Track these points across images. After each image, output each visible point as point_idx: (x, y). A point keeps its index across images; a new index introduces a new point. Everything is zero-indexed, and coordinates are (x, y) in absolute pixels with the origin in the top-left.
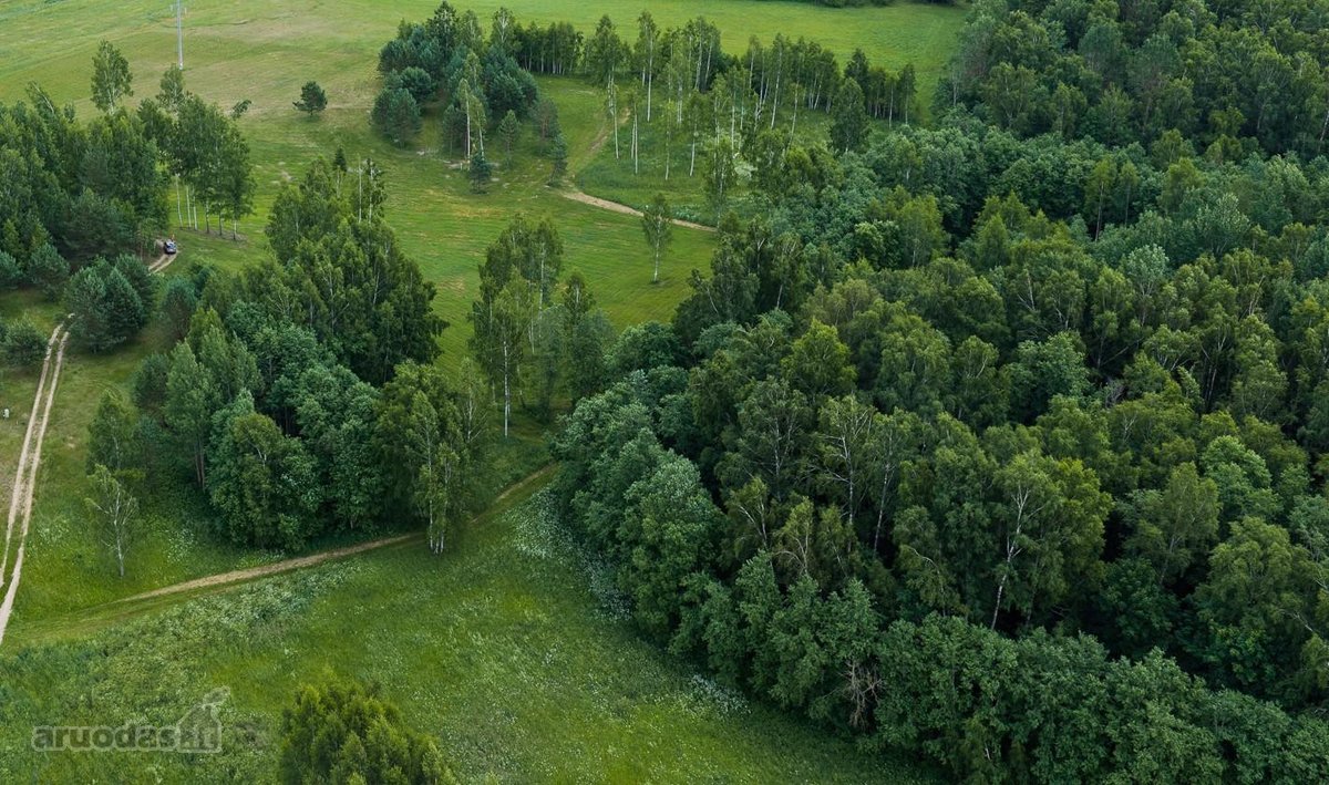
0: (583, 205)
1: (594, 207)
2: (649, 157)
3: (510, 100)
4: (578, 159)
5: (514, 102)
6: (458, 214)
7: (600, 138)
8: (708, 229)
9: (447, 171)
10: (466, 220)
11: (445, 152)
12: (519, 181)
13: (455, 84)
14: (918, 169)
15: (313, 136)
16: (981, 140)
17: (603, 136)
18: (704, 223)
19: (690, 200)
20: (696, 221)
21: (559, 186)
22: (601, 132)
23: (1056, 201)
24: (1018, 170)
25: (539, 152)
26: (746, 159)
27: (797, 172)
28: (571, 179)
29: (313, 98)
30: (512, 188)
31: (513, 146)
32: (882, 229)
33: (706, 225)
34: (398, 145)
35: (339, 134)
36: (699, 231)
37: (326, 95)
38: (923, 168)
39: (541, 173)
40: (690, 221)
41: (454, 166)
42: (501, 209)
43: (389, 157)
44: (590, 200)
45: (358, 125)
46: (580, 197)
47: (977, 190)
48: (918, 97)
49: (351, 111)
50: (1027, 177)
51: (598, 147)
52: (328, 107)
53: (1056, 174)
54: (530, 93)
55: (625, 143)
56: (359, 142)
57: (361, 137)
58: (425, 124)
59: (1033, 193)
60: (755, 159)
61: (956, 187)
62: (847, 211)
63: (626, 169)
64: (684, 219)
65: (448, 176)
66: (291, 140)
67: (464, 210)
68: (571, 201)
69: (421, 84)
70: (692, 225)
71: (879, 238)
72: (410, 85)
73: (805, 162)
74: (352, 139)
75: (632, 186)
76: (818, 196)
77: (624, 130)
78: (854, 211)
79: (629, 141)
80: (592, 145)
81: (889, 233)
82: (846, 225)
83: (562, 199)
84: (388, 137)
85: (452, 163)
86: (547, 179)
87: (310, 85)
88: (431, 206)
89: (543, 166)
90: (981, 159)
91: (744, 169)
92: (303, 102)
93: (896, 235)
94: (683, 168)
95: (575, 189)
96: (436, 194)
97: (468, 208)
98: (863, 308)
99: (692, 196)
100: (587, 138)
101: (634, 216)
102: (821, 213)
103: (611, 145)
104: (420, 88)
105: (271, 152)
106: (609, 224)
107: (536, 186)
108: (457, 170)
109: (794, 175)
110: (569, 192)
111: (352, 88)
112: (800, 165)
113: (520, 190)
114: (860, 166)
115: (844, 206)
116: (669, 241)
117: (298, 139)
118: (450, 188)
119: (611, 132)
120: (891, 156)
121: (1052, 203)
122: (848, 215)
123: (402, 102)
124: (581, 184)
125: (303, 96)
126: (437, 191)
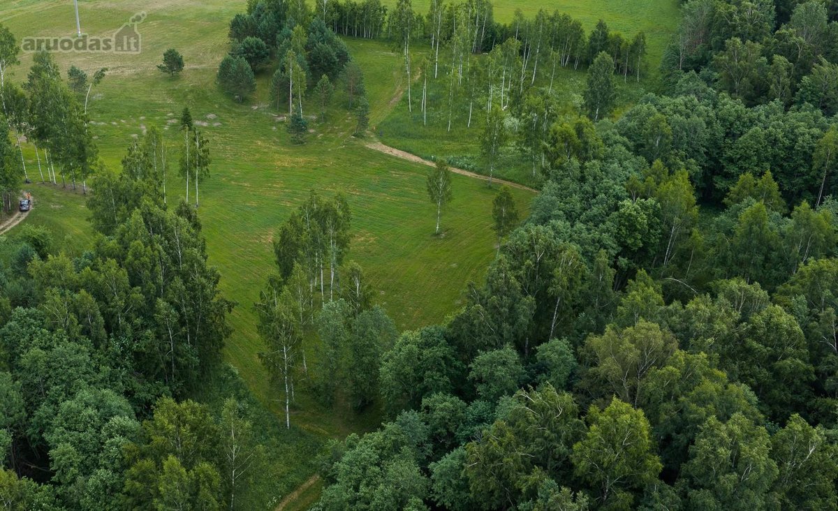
0: (381, 154)
1: (390, 156)
2: (435, 110)
3: (326, 64)
4: (379, 112)
5: (329, 65)
6: (279, 163)
7: (398, 94)
8: (482, 177)
9: (274, 123)
10: (284, 169)
11: (274, 107)
12: (331, 132)
13: (284, 51)
14: (667, 138)
15: (171, 93)
16: (715, 106)
17: (401, 91)
18: (479, 172)
19: (466, 150)
20: (472, 170)
21: (362, 137)
22: (399, 88)
23: (785, 164)
24: (752, 137)
25: (349, 106)
26: (513, 115)
27: (563, 145)
28: (372, 130)
29: (173, 62)
30: (325, 139)
31: (327, 102)
32: (645, 208)
33: (481, 174)
34: (237, 101)
35: (192, 91)
36: (475, 180)
37: (184, 59)
38: (671, 137)
39: (348, 125)
40: (467, 169)
41: (280, 119)
42: (313, 158)
43: (229, 111)
44: (387, 150)
45: (208, 83)
46: (378, 146)
47: (715, 153)
48: (648, 58)
49: (204, 71)
50: (761, 144)
51: (396, 101)
52: (186, 67)
53: (787, 142)
54: (343, 57)
55: (417, 98)
56: (207, 98)
57: (209, 94)
58: (258, 83)
59: (766, 157)
60: (520, 114)
61: (698, 151)
62: (610, 187)
63: (417, 121)
64: (462, 168)
65: (274, 128)
66: (154, 97)
67: (286, 159)
68: (372, 150)
69: (257, 51)
70: (469, 174)
71: (643, 219)
72: (249, 52)
73: (570, 136)
74: (201, 96)
75: (421, 137)
76: (582, 168)
77: (416, 86)
78: (617, 187)
79: (420, 97)
80: (391, 99)
81: (651, 211)
82: (611, 202)
83: (364, 149)
84: (230, 95)
85: (279, 116)
86: (352, 130)
87: (170, 51)
88: (257, 156)
89: (350, 118)
90: (718, 126)
91: (511, 122)
92: (165, 65)
93: (656, 214)
94: (461, 121)
95: (375, 140)
96: (263, 145)
97: (288, 158)
98: (661, 364)
99: (469, 146)
100: (387, 93)
101: (422, 165)
102: (587, 187)
103: (405, 100)
104: (257, 54)
105: (135, 107)
106: (401, 172)
107: (344, 137)
108: (282, 122)
109: (561, 148)
110: (370, 142)
111: (209, 50)
112: (566, 138)
113: (331, 140)
114: (614, 133)
115: (607, 182)
116: (449, 200)
117: (159, 96)
118: (275, 138)
119: (406, 89)
120: (641, 124)
121: (781, 166)
122: (611, 191)
123: (239, 66)
124: (381, 134)
125: (165, 60)
126: (264, 141)
